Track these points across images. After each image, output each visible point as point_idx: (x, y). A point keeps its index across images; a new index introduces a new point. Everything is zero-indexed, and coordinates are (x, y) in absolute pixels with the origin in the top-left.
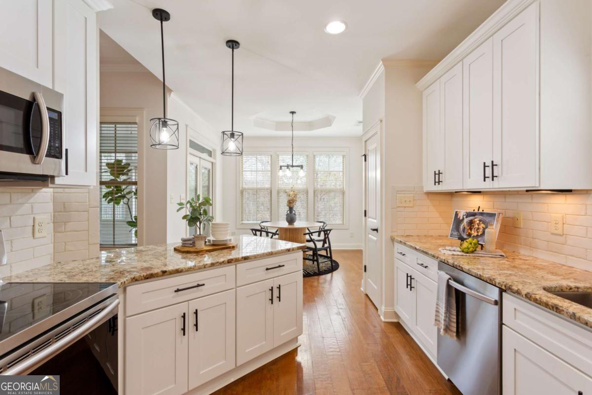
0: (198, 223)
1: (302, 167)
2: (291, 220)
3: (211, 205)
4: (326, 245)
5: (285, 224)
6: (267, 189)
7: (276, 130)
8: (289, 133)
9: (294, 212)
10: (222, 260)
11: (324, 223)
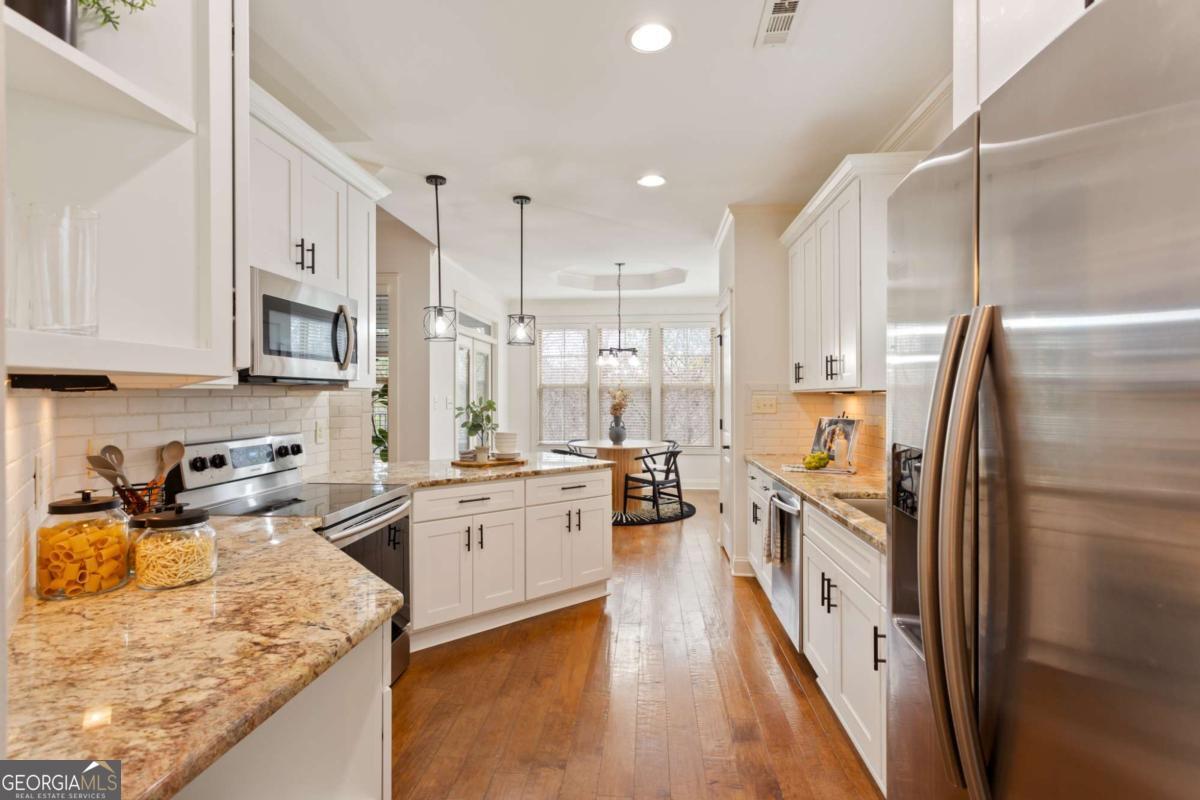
0: (480, 432)
1: (634, 351)
2: (617, 437)
3: (495, 410)
4: (672, 476)
5: (608, 444)
6: (582, 386)
7: (595, 289)
8: (614, 293)
9: (621, 424)
10: (508, 473)
11: (675, 443)
